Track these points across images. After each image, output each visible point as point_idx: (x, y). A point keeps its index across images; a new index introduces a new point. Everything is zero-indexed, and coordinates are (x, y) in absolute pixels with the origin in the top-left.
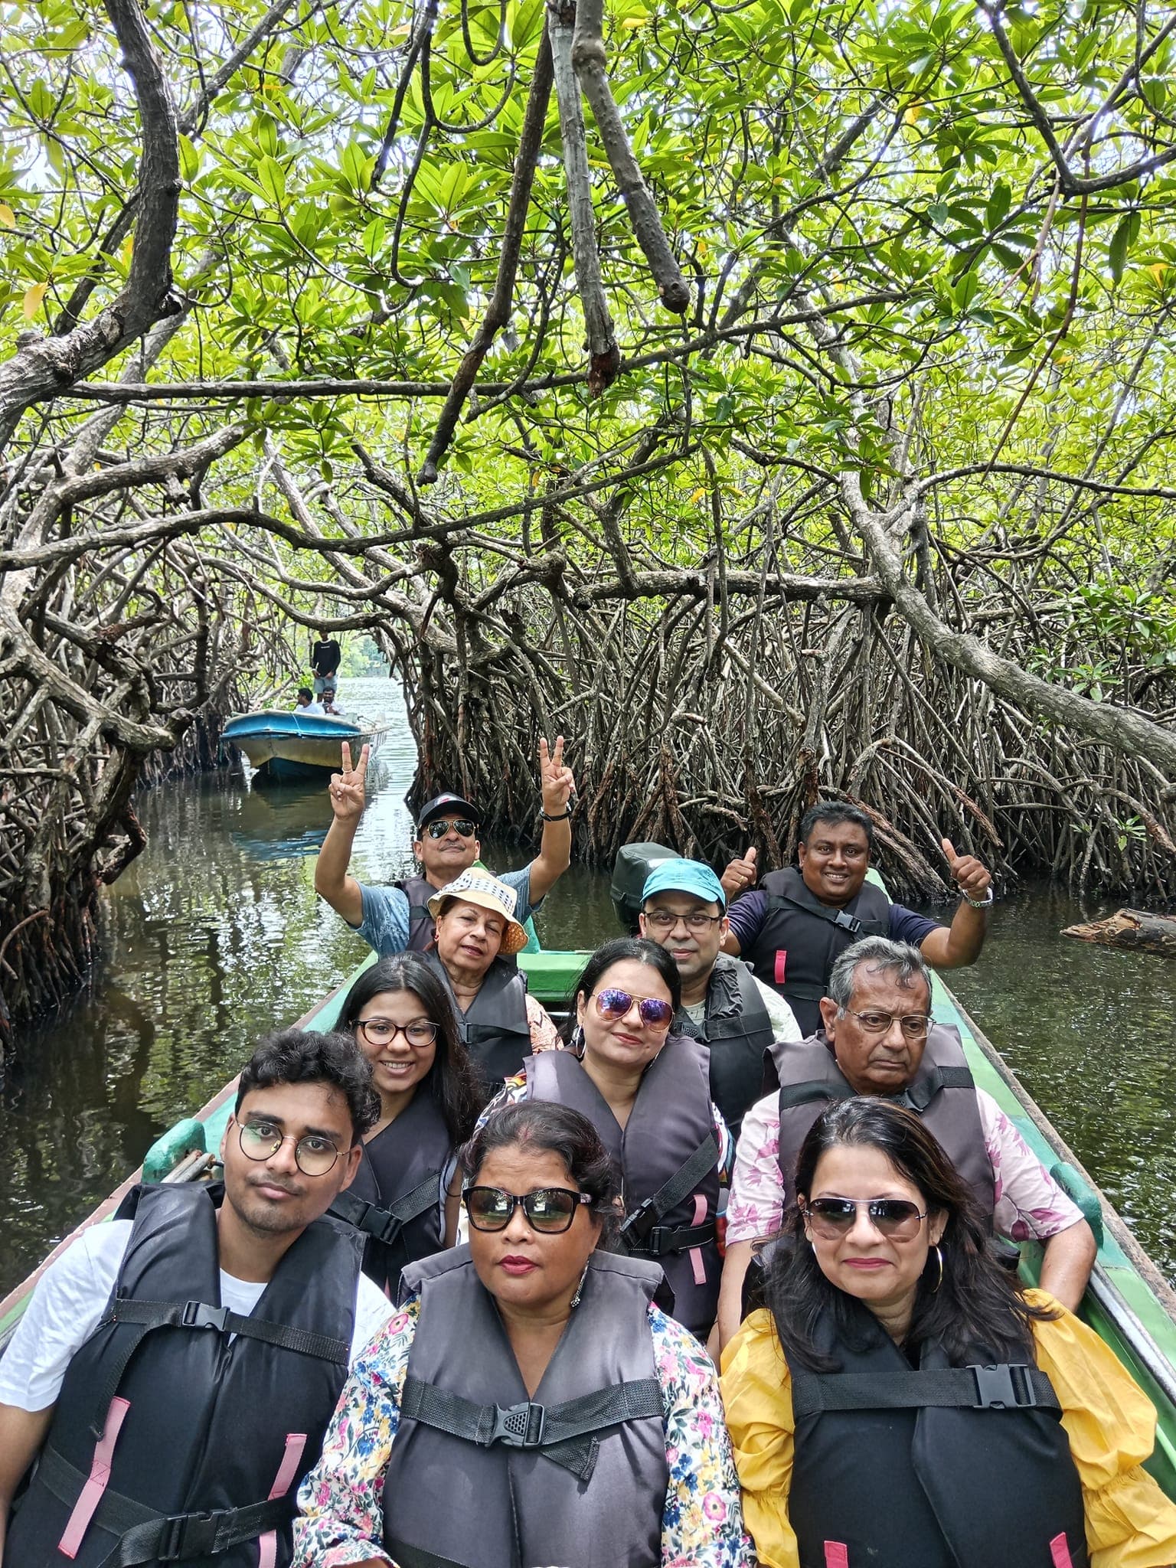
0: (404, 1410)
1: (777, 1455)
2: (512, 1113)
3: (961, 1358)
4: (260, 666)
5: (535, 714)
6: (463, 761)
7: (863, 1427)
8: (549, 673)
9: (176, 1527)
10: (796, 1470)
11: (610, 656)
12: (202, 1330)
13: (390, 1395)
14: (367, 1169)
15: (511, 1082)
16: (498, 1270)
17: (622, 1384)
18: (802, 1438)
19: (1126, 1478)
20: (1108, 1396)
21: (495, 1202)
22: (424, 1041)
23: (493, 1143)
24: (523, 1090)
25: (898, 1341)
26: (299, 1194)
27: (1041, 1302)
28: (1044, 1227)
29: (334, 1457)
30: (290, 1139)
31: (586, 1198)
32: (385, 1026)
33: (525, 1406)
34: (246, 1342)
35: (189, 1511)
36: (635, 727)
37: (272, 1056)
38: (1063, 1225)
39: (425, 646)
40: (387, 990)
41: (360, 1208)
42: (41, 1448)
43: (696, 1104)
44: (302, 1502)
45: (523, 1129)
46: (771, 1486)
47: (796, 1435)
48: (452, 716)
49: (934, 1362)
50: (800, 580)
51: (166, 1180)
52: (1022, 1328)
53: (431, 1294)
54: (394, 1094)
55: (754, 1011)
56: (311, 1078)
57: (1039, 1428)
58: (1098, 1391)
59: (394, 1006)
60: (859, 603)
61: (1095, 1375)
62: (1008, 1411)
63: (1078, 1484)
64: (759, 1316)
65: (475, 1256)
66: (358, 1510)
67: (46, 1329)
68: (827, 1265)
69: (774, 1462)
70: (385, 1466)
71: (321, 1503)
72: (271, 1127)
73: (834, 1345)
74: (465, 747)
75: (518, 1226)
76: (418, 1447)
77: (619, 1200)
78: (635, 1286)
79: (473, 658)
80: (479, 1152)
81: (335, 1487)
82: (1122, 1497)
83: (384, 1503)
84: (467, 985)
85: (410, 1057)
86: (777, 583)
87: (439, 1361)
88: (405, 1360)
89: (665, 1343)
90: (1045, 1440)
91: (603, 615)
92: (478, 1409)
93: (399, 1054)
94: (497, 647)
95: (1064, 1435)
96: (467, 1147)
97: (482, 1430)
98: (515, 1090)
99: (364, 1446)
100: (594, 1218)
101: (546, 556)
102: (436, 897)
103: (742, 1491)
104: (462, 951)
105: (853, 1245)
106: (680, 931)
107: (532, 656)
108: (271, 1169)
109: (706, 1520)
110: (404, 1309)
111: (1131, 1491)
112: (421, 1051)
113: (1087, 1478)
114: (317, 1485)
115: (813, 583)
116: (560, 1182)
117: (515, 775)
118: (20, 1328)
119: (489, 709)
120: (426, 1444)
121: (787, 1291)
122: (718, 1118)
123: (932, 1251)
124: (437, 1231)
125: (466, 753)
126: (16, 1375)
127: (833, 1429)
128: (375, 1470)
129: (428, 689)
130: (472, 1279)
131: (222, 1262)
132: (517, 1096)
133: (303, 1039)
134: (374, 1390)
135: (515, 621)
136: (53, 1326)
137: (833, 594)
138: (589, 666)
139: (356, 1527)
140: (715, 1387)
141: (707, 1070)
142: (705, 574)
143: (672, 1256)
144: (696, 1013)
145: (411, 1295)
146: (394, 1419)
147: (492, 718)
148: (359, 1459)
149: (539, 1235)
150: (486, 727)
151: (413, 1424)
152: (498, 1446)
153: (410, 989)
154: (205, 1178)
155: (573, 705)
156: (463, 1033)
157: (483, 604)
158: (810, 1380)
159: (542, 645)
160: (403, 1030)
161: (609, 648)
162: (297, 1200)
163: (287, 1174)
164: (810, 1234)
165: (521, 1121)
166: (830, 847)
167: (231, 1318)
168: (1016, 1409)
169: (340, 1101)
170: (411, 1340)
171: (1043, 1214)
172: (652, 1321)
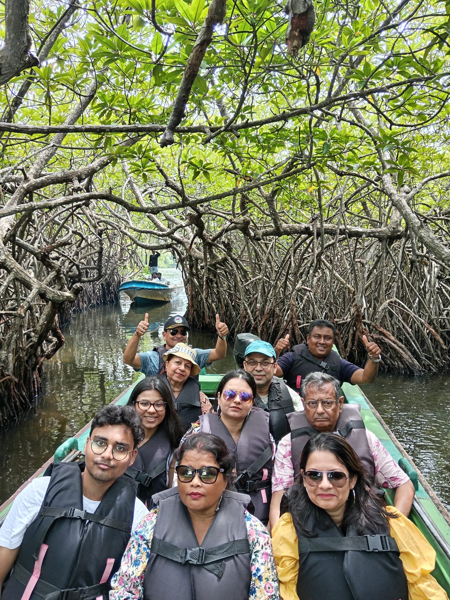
0: (152, 550)
1: (293, 568)
2: (194, 438)
3: (362, 532)
4: (127, 263)
5: (235, 286)
6: (205, 304)
7: (324, 558)
8: (242, 268)
9: (65, 594)
10: (299, 574)
11: (268, 261)
12: (76, 519)
13: (147, 544)
14: (139, 457)
15: (194, 425)
16: (189, 497)
17: (234, 541)
18: (302, 562)
19: (424, 578)
20: (417, 547)
21: (187, 471)
22: (161, 409)
23: (187, 449)
24: (199, 428)
25: (338, 525)
26: (113, 467)
27: (392, 511)
28: (395, 483)
29: (125, 566)
30: (110, 447)
31: (223, 470)
32: (146, 403)
33: (198, 549)
34: (92, 523)
35: (70, 588)
36: (279, 292)
37: (103, 415)
38: (402, 483)
39: (190, 256)
40: (147, 390)
41: (136, 473)
42: (15, 563)
43: (263, 434)
44: (113, 584)
45: (199, 443)
46: (290, 580)
47: (300, 561)
48: (201, 286)
49: (352, 533)
50: (354, 229)
51: (63, 461)
52: (385, 521)
53: (163, 506)
54: (150, 429)
55: (286, 399)
56: (119, 423)
57: (391, 559)
58: (413, 545)
59: (150, 395)
60: (381, 240)
61: (412, 539)
62: (380, 553)
63: (406, 581)
64: (286, 515)
65: (179, 492)
66: (134, 587)
67: (17, 518)
68: (311, 496)
69: (291, 571)
70: (144, 571)
71: (120, 585)
72: (103, 442)
73: (314, 527)
74: (206, 299)
75: (196, 481)
76: (157, 564)
77: (234, 471)
78: (240, 504)
79: (210, 262)
80: (182, 452)
81: (125, 579)
82: (423, 586)
83: (144, 585)
84: (178, 388)
85: (156, 415)
86: (344, 230)
87: (165, 532)
88: (152, 531)
89: (251, 525)
90: (394, 564)
91: (266, 244)
92: (180, 549)
93: (151, 414)
94: (220, 257)
95: (401, 562)
96: (177, 450)
97: (181, 557)
98: (196, 428)
99: (136, 563)
100: (225, 478)
101: (242, 218)
102: (166, 354)
103: (280, 582)
104: (176, 375)
105: (321, 489)
106: (259, 368)
107: (235, 261)
108: (103, 458)
109: (266, 593)
110: (152, 511)
111: (426, 584)
112: (160, 413)
113: (409, 578)
114: (118, 578)
115: (360, 230)
116: (212, 464)
117: (227, 311)
118: (7, 517)
119: (216, 283)
120: (160, 563)
121: (297, 506)
122: (272, 440)
123: (351, 491)
124: (166, 481)
125: (207, 301)
126: (6, 535)
127: (313, 559)
128: (141, 572)
129: (191, 274)
130: (178, 500)
131: (84, 493)
132: (196, 431)
133: (115, 409)
134: (141, 542)
135: (228, 246)
136: (20, 517)
137: (369, 235)
138: (259, 265)
139: (133, 594)
140: (269, 542)
141: (268, 421)
142: (313, 226)
143: (254, 492)
144: (265, 399)
145: (155, 505)
146: (148, 553)
147: (218, 287)
148: (135, 568)
149: (204, 484)
150: (215, 290)
151: (155, 555)
152: (187, 564)
153: (156, 389)
154: (77, 461)
155: (252, 282)
156: (176, 406)
157: (214, 239)
158: (305, 540)
159: (239, 256)
160: (153, 404)
161: (268, 258)
162: (112, 470)
163: (109, 460)
164: (305, 485)
165: (198, 441)
166: (319, 336)
167: (87, 514)
168: (382, 552)
169: (129, 432)
170: (155, 523)
171: (394, 479)
172: (246, 517)
